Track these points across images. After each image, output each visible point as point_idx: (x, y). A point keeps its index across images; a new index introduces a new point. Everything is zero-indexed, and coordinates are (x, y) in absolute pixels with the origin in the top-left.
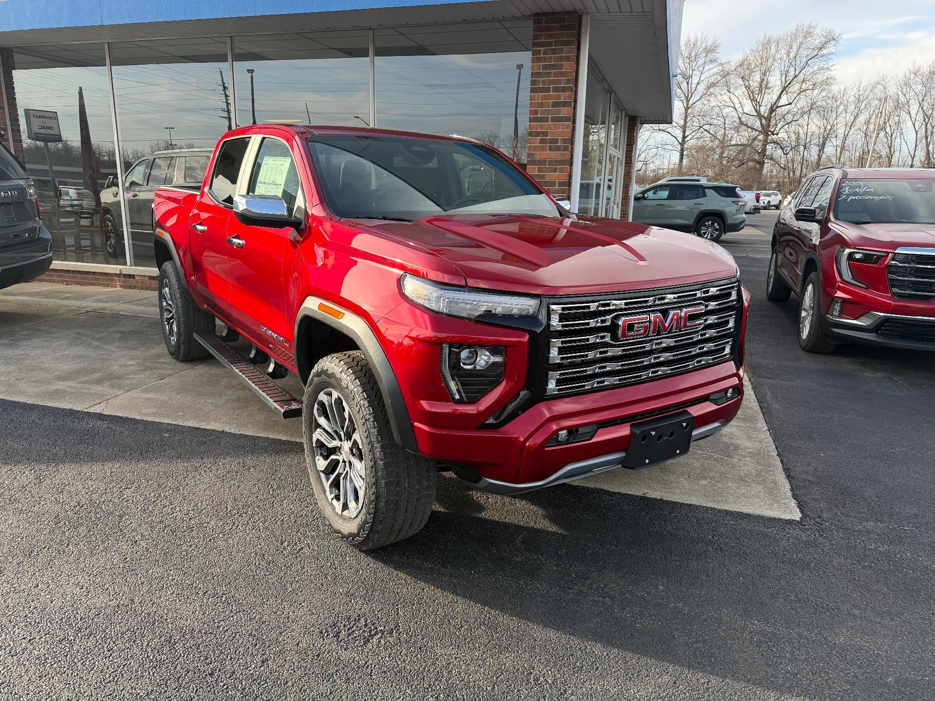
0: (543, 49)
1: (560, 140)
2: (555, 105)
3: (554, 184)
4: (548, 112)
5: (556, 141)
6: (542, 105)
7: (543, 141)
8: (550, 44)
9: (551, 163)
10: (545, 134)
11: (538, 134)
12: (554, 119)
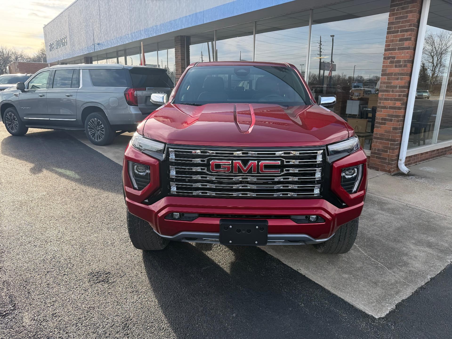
0: (396, 8)
1: (402, 61)
2: (401, 40)
3: (396, 87)
4: (396, 45)
5: (399, 62)
6: (392, 41)
7: (392, 62)
8: (401, 4)
9: (395, 74)
10: (394, 58)
11: (389, 58)
12: (399, 49)
